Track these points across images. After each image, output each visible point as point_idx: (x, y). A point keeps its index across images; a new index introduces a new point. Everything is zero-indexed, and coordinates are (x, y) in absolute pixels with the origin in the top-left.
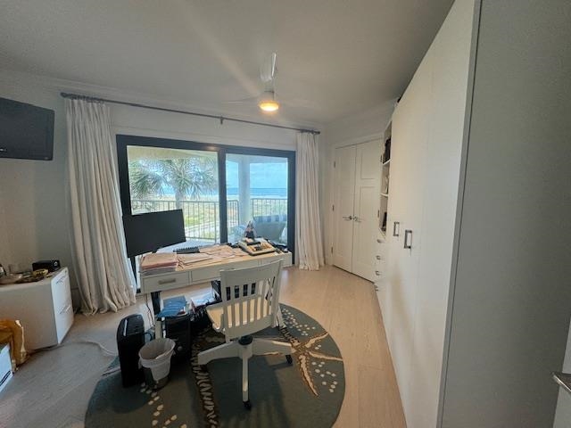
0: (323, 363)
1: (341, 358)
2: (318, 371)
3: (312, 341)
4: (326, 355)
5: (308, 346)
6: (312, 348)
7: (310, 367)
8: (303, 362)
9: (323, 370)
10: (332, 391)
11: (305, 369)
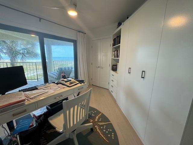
0: (105, 126)
1: (110, 122)
2: (104, 131)
3: (97, 118)
4: (105, 122)
5: (96, 120)
6: (98, 121)
7: (101, 130)
8: (97, 128)
9: (106, 129)
10: (113, 138)
11: (99, 132)
